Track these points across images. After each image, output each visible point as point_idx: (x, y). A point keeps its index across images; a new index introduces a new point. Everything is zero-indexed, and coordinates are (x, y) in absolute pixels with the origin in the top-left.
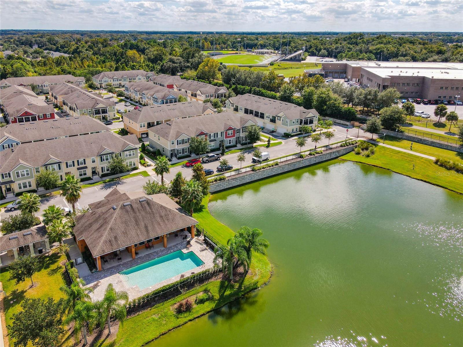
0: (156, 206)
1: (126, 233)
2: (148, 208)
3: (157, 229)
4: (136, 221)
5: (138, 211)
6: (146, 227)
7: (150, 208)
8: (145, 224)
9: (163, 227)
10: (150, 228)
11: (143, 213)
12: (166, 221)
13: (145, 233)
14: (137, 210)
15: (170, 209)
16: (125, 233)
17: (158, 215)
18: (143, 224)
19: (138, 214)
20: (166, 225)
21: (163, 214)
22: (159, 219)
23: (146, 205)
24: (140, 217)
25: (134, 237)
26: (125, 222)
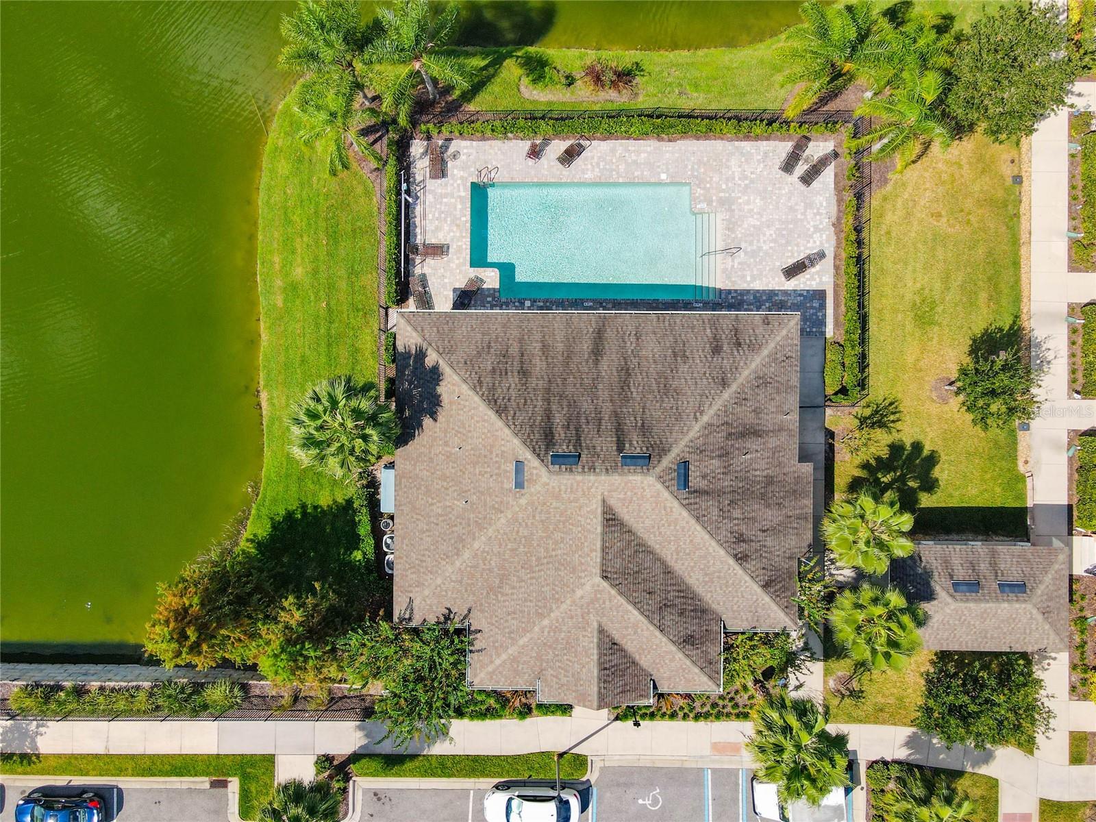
0: (521, 417)
1: (675, 354)
2: (559, 419)
3: (560, 336)
4: (625, 385)
5: (600, 419)
6: (597, 352)
7: (548, 416)
8: (597, 362)
9: (538, 336)
10: (586, 346)
11: (586, 406)
12: (514, 350)
13: (610, 334)
14: (607, 424)
15: (474, 389)
16: (679, 354)
17: (533, 382)
18: (604, 364)
19: (607, 409)
20: (521, 340)
21: (513, 380)
22: (538, 366)
23: (560, 433)
24: (603, 394)
25: (655, 333)
26: (666, 390)
